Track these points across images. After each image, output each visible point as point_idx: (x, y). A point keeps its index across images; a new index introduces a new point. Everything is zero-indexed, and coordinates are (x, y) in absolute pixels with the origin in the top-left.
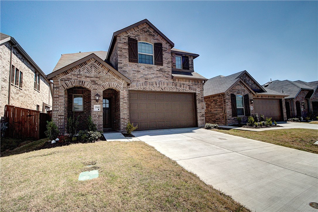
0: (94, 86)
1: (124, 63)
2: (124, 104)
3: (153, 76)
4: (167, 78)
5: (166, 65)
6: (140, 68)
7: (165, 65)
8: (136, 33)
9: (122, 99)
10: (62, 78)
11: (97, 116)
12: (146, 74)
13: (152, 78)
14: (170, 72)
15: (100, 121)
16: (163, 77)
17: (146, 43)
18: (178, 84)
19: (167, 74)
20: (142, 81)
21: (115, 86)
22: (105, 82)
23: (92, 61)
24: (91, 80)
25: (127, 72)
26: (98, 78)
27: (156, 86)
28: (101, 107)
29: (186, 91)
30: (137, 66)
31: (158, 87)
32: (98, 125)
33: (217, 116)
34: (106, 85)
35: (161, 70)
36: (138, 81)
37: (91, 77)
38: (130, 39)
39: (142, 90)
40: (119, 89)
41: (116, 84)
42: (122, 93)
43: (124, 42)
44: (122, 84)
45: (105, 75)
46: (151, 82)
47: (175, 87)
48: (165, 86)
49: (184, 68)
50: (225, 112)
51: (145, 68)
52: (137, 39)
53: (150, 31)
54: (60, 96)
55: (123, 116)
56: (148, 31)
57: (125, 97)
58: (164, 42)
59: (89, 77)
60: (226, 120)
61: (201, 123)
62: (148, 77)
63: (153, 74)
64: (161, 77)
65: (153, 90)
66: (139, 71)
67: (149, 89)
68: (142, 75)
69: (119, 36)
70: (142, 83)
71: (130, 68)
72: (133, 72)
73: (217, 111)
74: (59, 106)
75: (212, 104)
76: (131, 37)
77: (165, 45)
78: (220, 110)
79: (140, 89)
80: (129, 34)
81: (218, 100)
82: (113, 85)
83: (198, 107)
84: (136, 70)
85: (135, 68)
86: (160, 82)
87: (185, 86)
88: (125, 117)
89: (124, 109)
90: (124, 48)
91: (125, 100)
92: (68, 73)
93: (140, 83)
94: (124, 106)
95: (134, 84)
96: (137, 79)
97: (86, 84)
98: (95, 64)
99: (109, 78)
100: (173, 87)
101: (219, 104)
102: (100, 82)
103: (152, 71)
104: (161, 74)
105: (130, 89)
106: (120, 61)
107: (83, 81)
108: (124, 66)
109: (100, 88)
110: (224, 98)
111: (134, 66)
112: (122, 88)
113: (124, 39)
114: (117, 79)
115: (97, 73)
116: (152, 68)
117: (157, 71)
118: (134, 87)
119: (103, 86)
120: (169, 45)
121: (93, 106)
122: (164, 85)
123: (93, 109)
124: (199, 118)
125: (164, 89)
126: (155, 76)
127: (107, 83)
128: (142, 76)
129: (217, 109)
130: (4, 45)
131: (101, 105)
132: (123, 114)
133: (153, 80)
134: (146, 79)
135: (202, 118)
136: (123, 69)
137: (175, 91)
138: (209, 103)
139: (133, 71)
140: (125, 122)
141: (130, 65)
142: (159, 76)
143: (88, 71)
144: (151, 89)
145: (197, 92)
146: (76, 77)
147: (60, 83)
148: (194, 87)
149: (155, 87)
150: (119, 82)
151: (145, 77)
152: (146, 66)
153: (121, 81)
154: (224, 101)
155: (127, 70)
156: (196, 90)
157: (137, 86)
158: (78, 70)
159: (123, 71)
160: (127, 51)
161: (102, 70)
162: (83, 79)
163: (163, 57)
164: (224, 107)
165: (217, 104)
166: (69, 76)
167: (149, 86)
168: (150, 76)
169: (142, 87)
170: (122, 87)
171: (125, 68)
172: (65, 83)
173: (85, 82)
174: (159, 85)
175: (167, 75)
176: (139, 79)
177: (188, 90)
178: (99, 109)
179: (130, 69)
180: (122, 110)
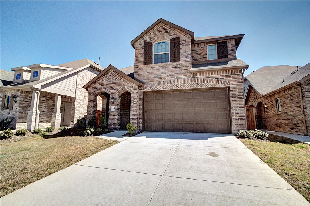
0: (112, 91)
1: (140, 67)
2: (134, 105)
3: (168, 74)
4: (184, 74)
5: (185, 59)
6: (155, 68)
7: (182, 60)
8: (152, 36)
9: (132, 100)
10: (93, 87)
11: (112, 116)
12: (160, 74)
13: (166, 77)
14: (188, 66)
15: (115, 120)
16: (179, 73)
17: (163, 42)
18: (199, 79)
19: (185, 69)
20: (156, 81)
21: (127, 89)
22: (120, 87)
23: (111, 71)
24: (110, 86)
25: (142, 74)
26: (115, 84)
27: (171, 85)
28: (116, 108)
29: (211, 87)
30: (152, 67)
31: (174, 85)
32: (113, 123)
33: (295, 120)
34: (120, 89)
35: (177, 66)
36: (152, 82)
37: (110, 84)
38: (145, 43)
39: (155, 90)
40: (130, 91)
41: (128, 87)
42: (133, 95)
43: (140, 48)
44: (133, 87)
45: (120, 81)
46: (166, 81)
47: (195, 83)
48: (182, 83)
49: (219, 57)
50: (305, 113)
51: (159, 67)
52: (153, 41)
53: (166, 28)
54: (91, 100)
55: (132, 116)
56: (164, 29)
57: (135, 99)
58: (182, 35)
59: (109, 84)
60: (307, 126)
61: (238, 128)
62: (162, 77)
63: (167, 72)
64: (177, 74)
65: (168, 89)
66: (153, 72)
67: (163, 89)
68: (156, 75)
69: (136, 44)
70: (156, 83)
71: (144, 70)
72: (147, 74)
73: (294, 112)
74: (90, 108)
75: (288, 101)
76: (146, 41)
77: (183, 37)
78: (297, 109)
79: (153, 89)
80: (145, 39)
81: (294, 95)
82: (126, 89)
83: (232, 106)
84: (150, 71)
85: (149, 70)
86: (176, 80)
87: (210, 80)
88: (134, 117)
89: (134, 109)
90: (140, 54)
91: (135, 101)
92: (96, 83)
93: (153, 84)
94: (134, 106)
95: (147, 85)
96: (151, 79)
97: (106, 90)
98: (113, 72)
99: (122, 83)
100: (193, 83)
101: (296, 100)
102: (116, 87)
103: (167, 69)
104: (178, 71)
105: (144, 90)
106: (136, 65)
107: (104, 88)
108: (140, 70)
109: (116, 92)
110: (303, 91)
111: (148, 68)
112: (133, 91)
113: (140, 45)
114: (129, 83)
115: (114, 80)
116: (167, 66)
117: (172, 68)
118: (148, 88)
119: (118, 90)
120: (188, 36)
121: (111, 107)
122: (180, 82)
123: (110, 109)
124: (234, 121)
125: (181, 86)
126: (169, 74)
127: (121, 88)
128: (156, 77)
129: (294, 108)
130: (86, 70)
131: (116, 106)
132: (133, 114)
133: (168, 79)
134: (160, 79)
135: (240, 122)
136: (138, 73)
137: (195, 87)
138: (284, 100)
139: (147, 72)
140: (134, 122)
141: (144, 68)
142: (174, 74)
143: (108, 80)
144: (165, 89)
145: (231, 86)
146: (101, 85)
147: (91, 91)
148: (226, 79)
149: (169, 86)
150: (131, 85)
151: (159, 76)
152: (161, 66)
153: (132, 84)
154: (302, 95)
155: (142, 73)
156: (228, 83)
157: (150, 87)
158: (102, 80)
159: (138, 74)
160: (142, 55)
161: (118, 77)
162: (105, 86)
163: (181, 51)
164: (303, 105)
165: (293, 100)
166: (97, 85)
167: (163, 86)
168: (164, 74)
169: (155, 87)
170: (133, 89)
171: (140, 72)
172: (94, 91)
173: (106, 89)
174: (175, 83)
175: (184, 71)
176: (153, 79)
177: (215, 84)
178: (114, 110)
179: (144, 72)
180: (132, 110)
